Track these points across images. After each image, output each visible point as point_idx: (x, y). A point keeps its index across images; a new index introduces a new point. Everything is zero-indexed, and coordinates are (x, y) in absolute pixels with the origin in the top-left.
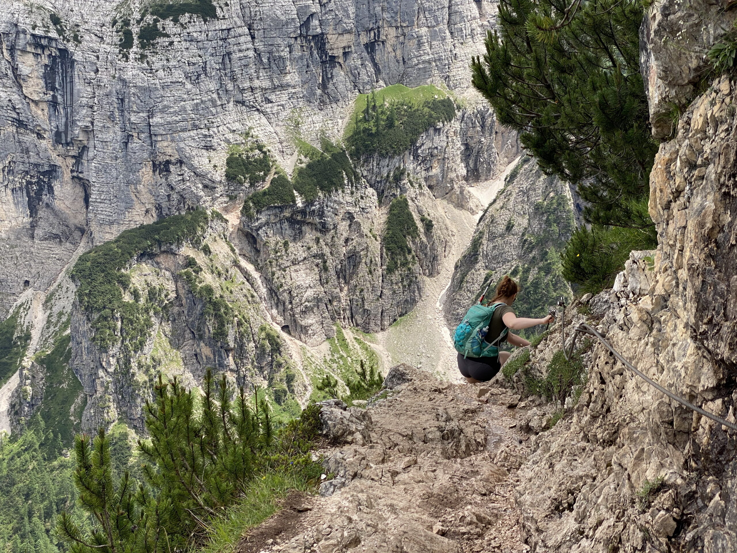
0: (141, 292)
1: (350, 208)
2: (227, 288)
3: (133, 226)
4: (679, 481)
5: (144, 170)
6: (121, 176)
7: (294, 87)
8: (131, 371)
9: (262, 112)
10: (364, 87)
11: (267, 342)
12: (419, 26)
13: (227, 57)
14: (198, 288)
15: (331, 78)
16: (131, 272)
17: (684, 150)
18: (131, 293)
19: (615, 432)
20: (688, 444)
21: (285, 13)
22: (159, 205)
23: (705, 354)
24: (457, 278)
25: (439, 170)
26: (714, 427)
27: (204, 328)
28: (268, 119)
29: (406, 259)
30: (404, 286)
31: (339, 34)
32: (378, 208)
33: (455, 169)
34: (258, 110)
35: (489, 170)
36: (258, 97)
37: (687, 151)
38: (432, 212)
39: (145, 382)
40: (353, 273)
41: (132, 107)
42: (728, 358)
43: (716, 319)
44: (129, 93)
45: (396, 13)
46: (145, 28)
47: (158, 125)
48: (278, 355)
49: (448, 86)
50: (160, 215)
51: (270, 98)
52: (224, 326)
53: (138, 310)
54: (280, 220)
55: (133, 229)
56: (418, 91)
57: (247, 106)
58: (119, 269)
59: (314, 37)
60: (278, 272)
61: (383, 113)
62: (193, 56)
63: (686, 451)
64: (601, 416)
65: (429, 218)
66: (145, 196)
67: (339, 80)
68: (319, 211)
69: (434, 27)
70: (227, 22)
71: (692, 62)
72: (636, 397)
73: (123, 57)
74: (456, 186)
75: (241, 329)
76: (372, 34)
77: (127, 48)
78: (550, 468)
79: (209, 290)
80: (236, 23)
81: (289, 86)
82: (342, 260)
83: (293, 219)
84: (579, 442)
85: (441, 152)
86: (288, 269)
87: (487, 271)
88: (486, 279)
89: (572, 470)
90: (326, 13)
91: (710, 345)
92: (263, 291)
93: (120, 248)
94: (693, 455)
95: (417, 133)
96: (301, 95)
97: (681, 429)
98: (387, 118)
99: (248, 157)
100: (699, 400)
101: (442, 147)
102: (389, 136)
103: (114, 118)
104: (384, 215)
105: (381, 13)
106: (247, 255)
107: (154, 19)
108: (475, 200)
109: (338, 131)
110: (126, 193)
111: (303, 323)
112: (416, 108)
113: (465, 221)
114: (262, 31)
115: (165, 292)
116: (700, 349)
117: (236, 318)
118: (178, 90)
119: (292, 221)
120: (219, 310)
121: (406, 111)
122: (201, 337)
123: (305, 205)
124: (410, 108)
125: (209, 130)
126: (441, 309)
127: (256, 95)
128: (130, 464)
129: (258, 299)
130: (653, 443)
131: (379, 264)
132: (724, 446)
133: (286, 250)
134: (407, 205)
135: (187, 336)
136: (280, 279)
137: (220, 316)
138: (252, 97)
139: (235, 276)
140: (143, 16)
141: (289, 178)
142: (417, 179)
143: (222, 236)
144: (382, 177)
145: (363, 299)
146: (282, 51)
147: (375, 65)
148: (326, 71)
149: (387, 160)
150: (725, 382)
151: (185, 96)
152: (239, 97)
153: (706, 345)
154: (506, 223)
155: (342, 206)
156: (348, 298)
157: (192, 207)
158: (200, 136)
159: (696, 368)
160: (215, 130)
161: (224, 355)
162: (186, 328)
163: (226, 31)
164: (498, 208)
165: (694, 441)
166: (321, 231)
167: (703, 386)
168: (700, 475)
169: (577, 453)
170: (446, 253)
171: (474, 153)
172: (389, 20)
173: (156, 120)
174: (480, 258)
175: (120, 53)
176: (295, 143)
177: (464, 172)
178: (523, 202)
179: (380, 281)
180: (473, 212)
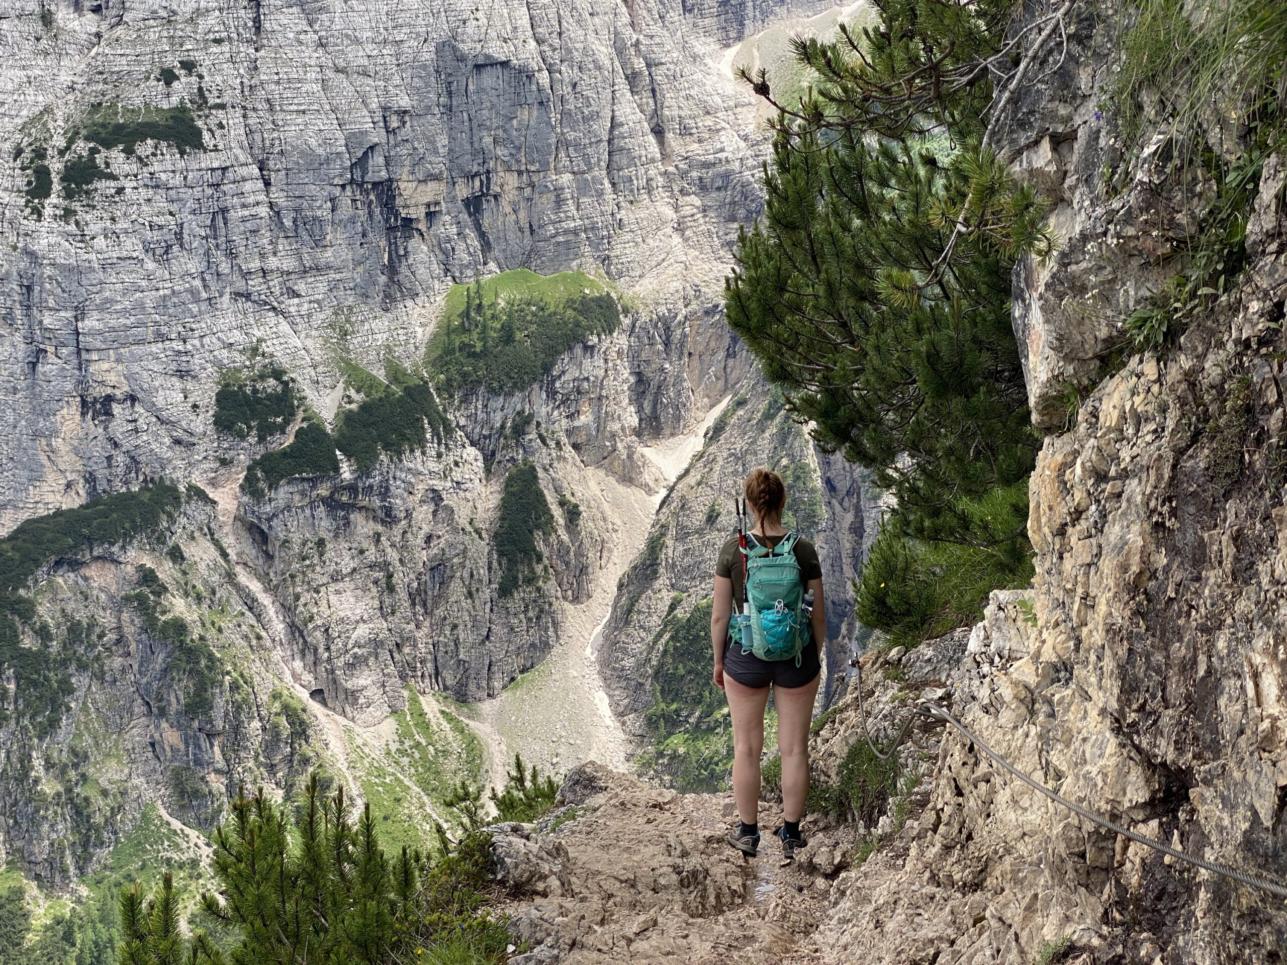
0: (54, 631)
1: (435, 482)
2: (213, 623)
3: (42, 512)
4: (1096, 942)
5: (65, 411)
6: (23, 423)
7: (338, 270)
8: (33, 774)
9: (282, 313)
10: (461, 273)
11: (283, 721)
12: (558, 172)
13: (220, 216)
14: (160, 623)
15: (405, 255)
16: (36, 594)
17: (1088, 454)
18: (35, 632)
19: (982, 871)
20: (1108, 886)
21: (325, 143)
22: (91, 474)
23: (1132, 754)
24: (622, 606)
25: (591, 418)
26: (1148, 861)
27: (169, 695)
28: (293, 324)
29: (532, 571)
30: (530, 620)
31: (420, 181)
32: (484, 482)
33: (619, 416)
34: (274, 309)
35: (678, 418)
36: (274, 286)
37: (1093, 456)
38: (578, 489)
39: (58, 795)
40: (439, 596)
41: (46, 301)
42: (1174, 762)
43: (1151, 705)
44: (41, 276)
45: (519, 149)
46: (74, 164)
47: (92, 333)
48: (303, 742)
49: (607, 273)
50: (92, 491)
51: (295, 288)
52: (206, 691)
53: (46, 662)
54: (312, 503)
55: (42, 518)
56: (556, 280)
57: (255, 302)
58: (15, 589)
59: (375, 185)
60: (306, 594)
61: (494, 317)
62: (159, 214)
63: (1105, 897)
64: (959, 846)
65: (573, 500)
66: (65, 458)
67: (418, 259)
68: (381, 487)
69: (584, 173)
70: (222, 156)
71: (1100, 330)
72: (1013, 816)
73: (32, 213)
74: (620, 445)
75: (237, 696)
76: (477, 183)
77: (39, 197)
78: (876, 928)
79: (179, 627)
80: (237, 159)
81: (330, 268)
82: (420, 574)
83: (333, 500)
84: (923, 886)
85: (595, 387)
86: (323, 589)
87: (673, 594)
88: (672, 607)
89: (915, 930)
90: (396, 146)
91: (1144, 742)
92: (279, 627)
93: (18, 550)
94: (1117, 903)
95: (553, 353)
96: (351, 285)
97: (1098, 864)
98: (503, 325)
99: (255, 391)
100: (1125, 821)
101: (596, 377)
102: (505, 358)
103: (12, 319)
104: (496, 495)
105: (492, 147)
106: (251, 564)
107: (90, 149)
108: (654, 470)
109: (416, 348)
110: (30, 452)
111: (349, 685)
112: (552, 309)
113: (636, 505)
114: (284, 172)
115: (98, 630)
116: (1124, 746)
117: (228, 678)
118: (131, 272)
119: (331, 504)
120: (198, 663)
121: (534, 314)
122: (163, 713)
123: (356, 475)
124: (542, 309)
125: (185, 342)
126: (593, 659)
127: (271, 283)
128: (26, 945)
129: (268, 643)
130: (1053, 887)
131: (486, 579)
132: (1164, 889)
133: (321, 555)
134: (536, 478)
135: (136, 710)
136: (309, 606)
137: (199, 673)
138: (264, 286)
139: (228, 600)
140: (71, 141)
141: (329, 429)
142: (553, 433)
143: (206, 530)
144: (492, 428)
145: (456, 643)
146: (320, 207)
147: (482, 235)
148: (396, 243)
149: (501, 399)
150: (1162, 795)
151: (144, 283)
152: (240, 285)
153: (1137, 742)
154: (706, 509)
155: (421, 477)
156: (430, 641)
157: (152, 479)
158: (168, 353)
159: (1119, 774)
160: (196, 342)
161: (204, 744)
162: (136, 696)
163: (220, 172)
164: (693, 484)
165: (1118, 881)
166: (383, 522)
167: (1131, 801)
168: (1127, 931)
169: (921, 903)
170: (603, 562)
171: (653, 389)
172: (505, 159)
173: (90, 323)
174: (662, 570)
175: (26, 206)
176: (340, 368)
177: (634, 421)
178: (735, 473)
179: (488, 610)
180: (650, 491)
